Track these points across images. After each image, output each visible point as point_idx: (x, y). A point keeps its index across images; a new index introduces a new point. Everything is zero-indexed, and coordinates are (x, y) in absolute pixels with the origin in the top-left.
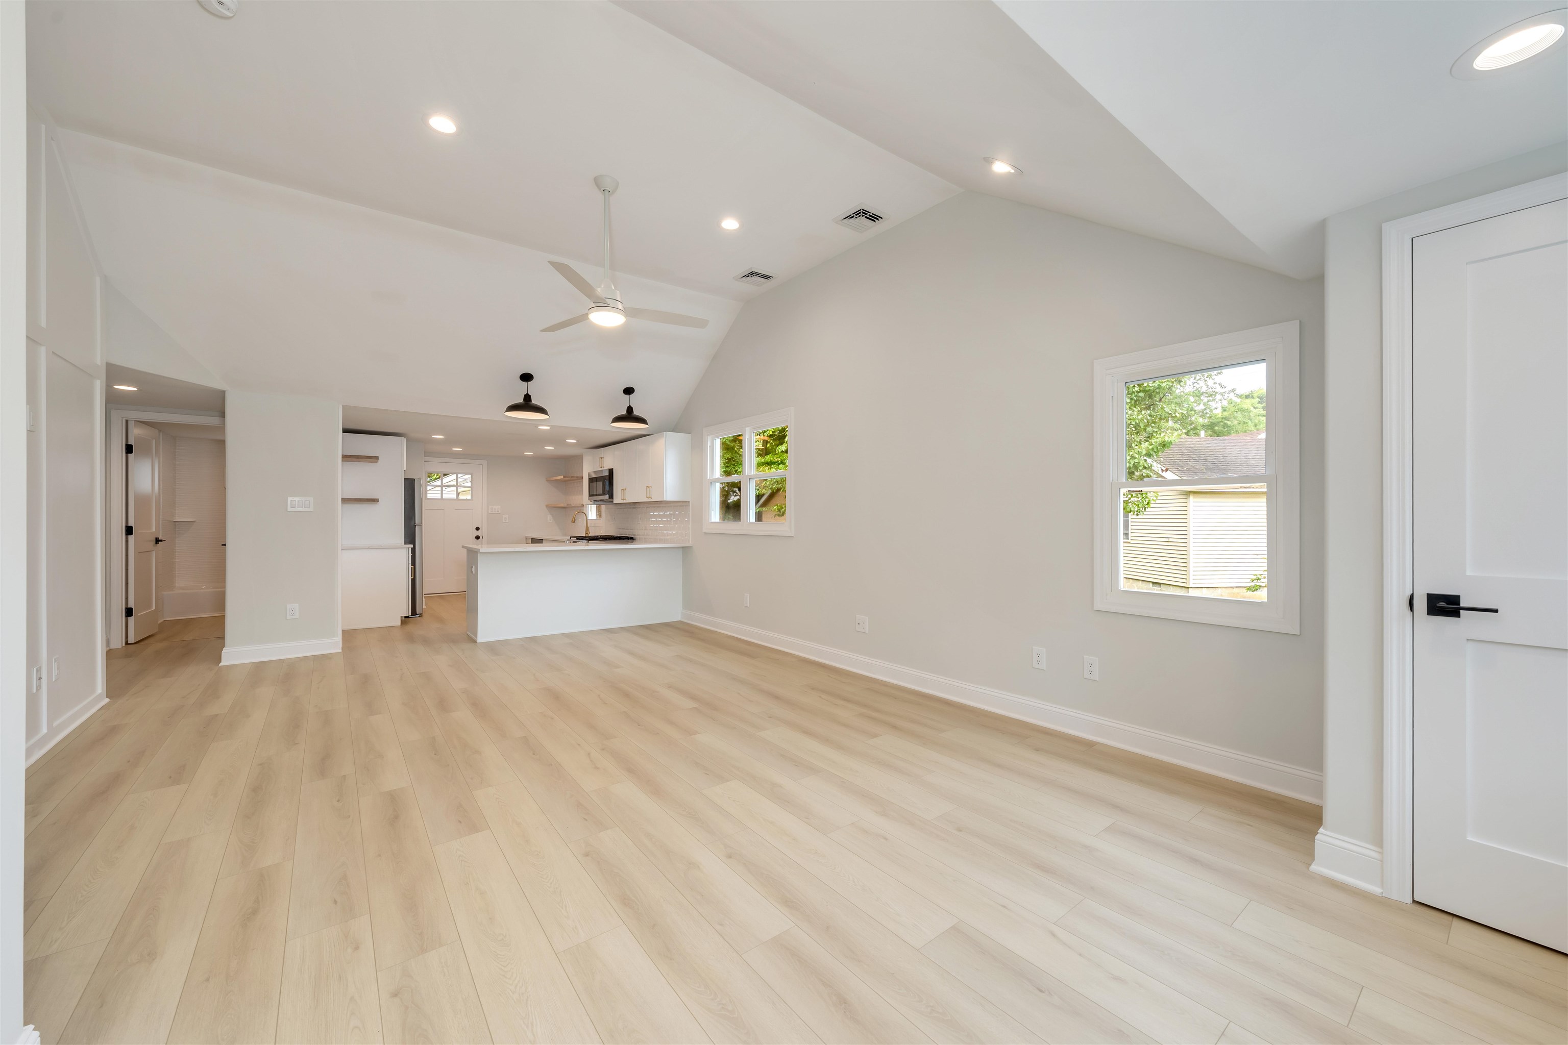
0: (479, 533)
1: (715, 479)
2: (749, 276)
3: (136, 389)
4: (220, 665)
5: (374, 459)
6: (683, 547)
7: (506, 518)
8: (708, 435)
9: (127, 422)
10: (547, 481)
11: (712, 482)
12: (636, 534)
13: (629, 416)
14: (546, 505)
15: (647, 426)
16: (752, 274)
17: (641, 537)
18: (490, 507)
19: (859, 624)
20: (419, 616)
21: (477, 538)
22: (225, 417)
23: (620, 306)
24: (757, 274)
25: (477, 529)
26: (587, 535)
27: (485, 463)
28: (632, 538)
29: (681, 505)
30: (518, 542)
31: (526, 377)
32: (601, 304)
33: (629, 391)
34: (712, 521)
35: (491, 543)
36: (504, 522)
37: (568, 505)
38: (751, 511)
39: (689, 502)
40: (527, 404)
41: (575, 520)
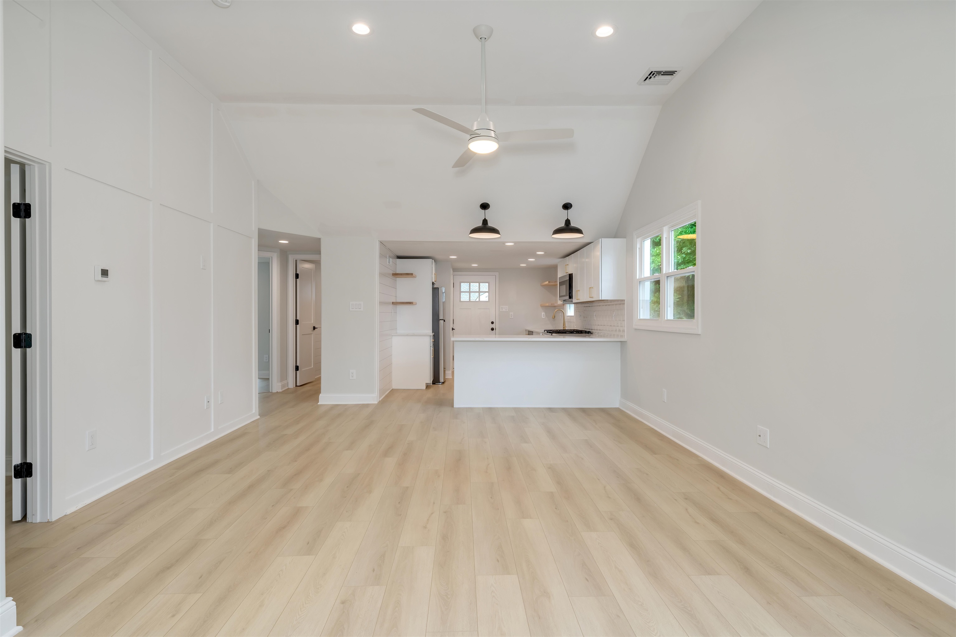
0: (493, 326)
1: (645, 278)
2: (651, 78)
3: (288, 242)
4: (319, 404)
5: (409, 275)
6: (621, 341)
7: (511, 315)
8: (637, 238)
9: (296, 261)
10: (541, 286)
11: (641, 281)
12: (593, 328)
13: (568, 228)
14: (541, 305)
15: (583, 235)
16: (652, 74)
17: (595, 331)
18: (501, 307)
19: (760, 436)
20: (442, 384)
21: (492, 329)
22: (320, 254)
23: (493, 135)
24: (659, 73)
25: (492, 323)
26: (564, 329)
27: (497, 273)
28: (589, 332)
29: (619, 303)
30: (518, 334)
31: (485, 206)
32: (474, 136)
33: (567, 206)
34: (641, 318)
35: (502, 334)
37: (552, 304)
38: (668, 308)
39: (625, 300)
40: (485, 227)
41: (555, 317)
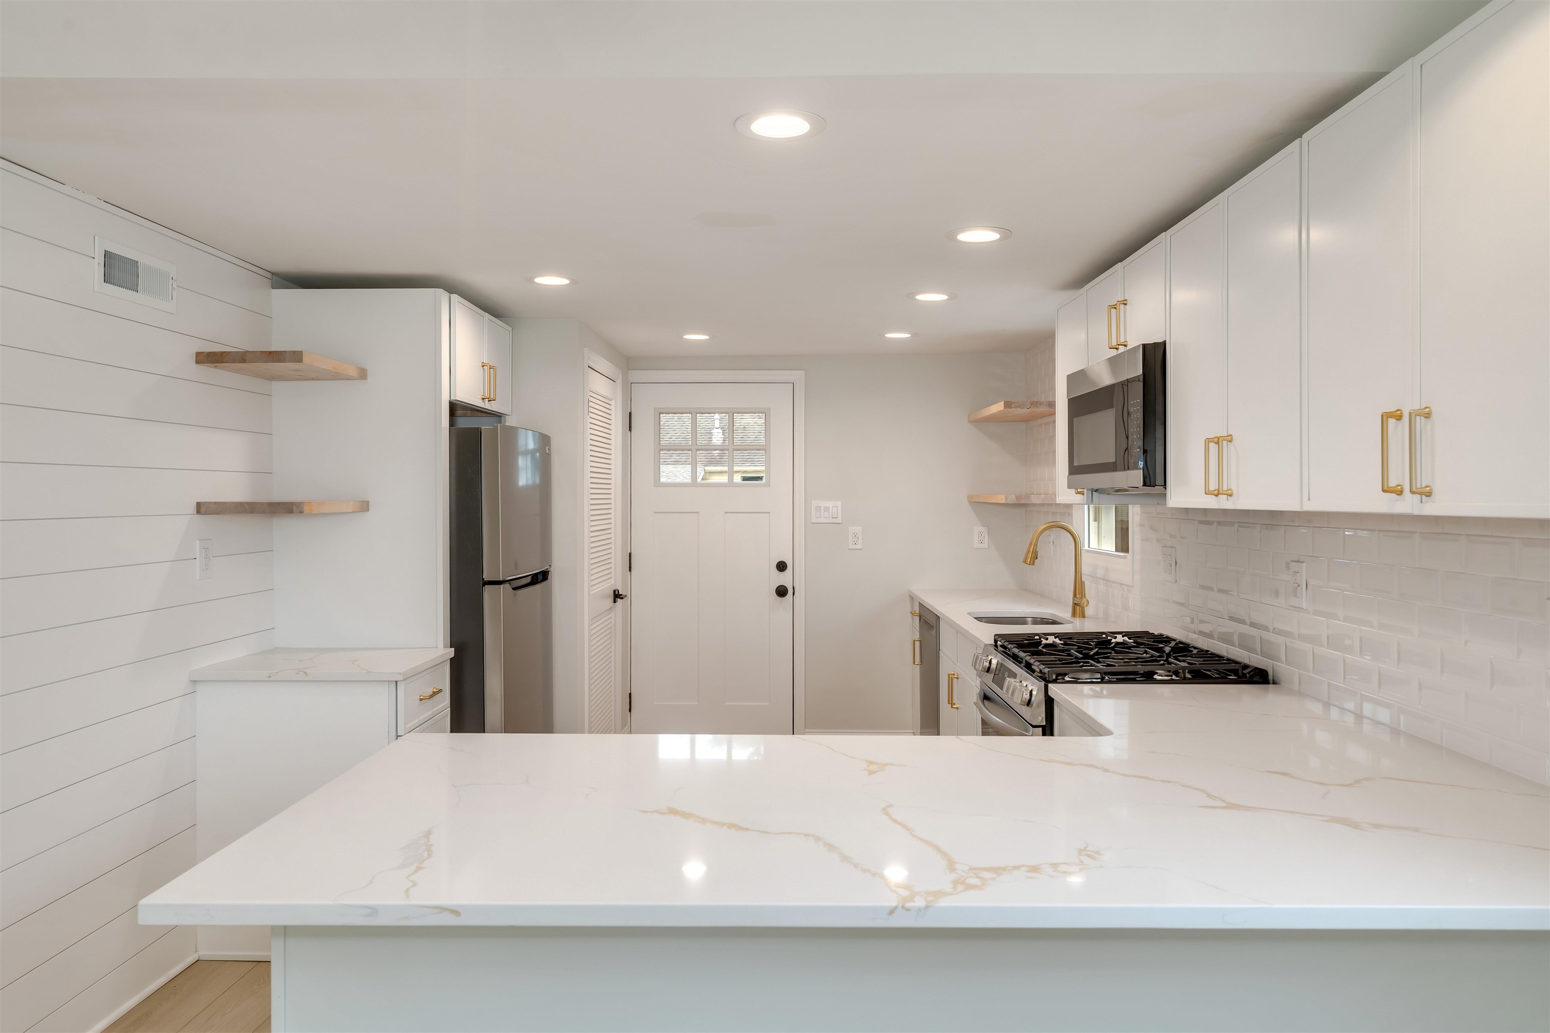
0: (785, 579)
7: (855, 535)
10: (972, 421)
14: (970, 495)
18: (815, 503)
21: (782, 592)
25: (782, 566)
27: (797, 376)
36: (852, 546)
